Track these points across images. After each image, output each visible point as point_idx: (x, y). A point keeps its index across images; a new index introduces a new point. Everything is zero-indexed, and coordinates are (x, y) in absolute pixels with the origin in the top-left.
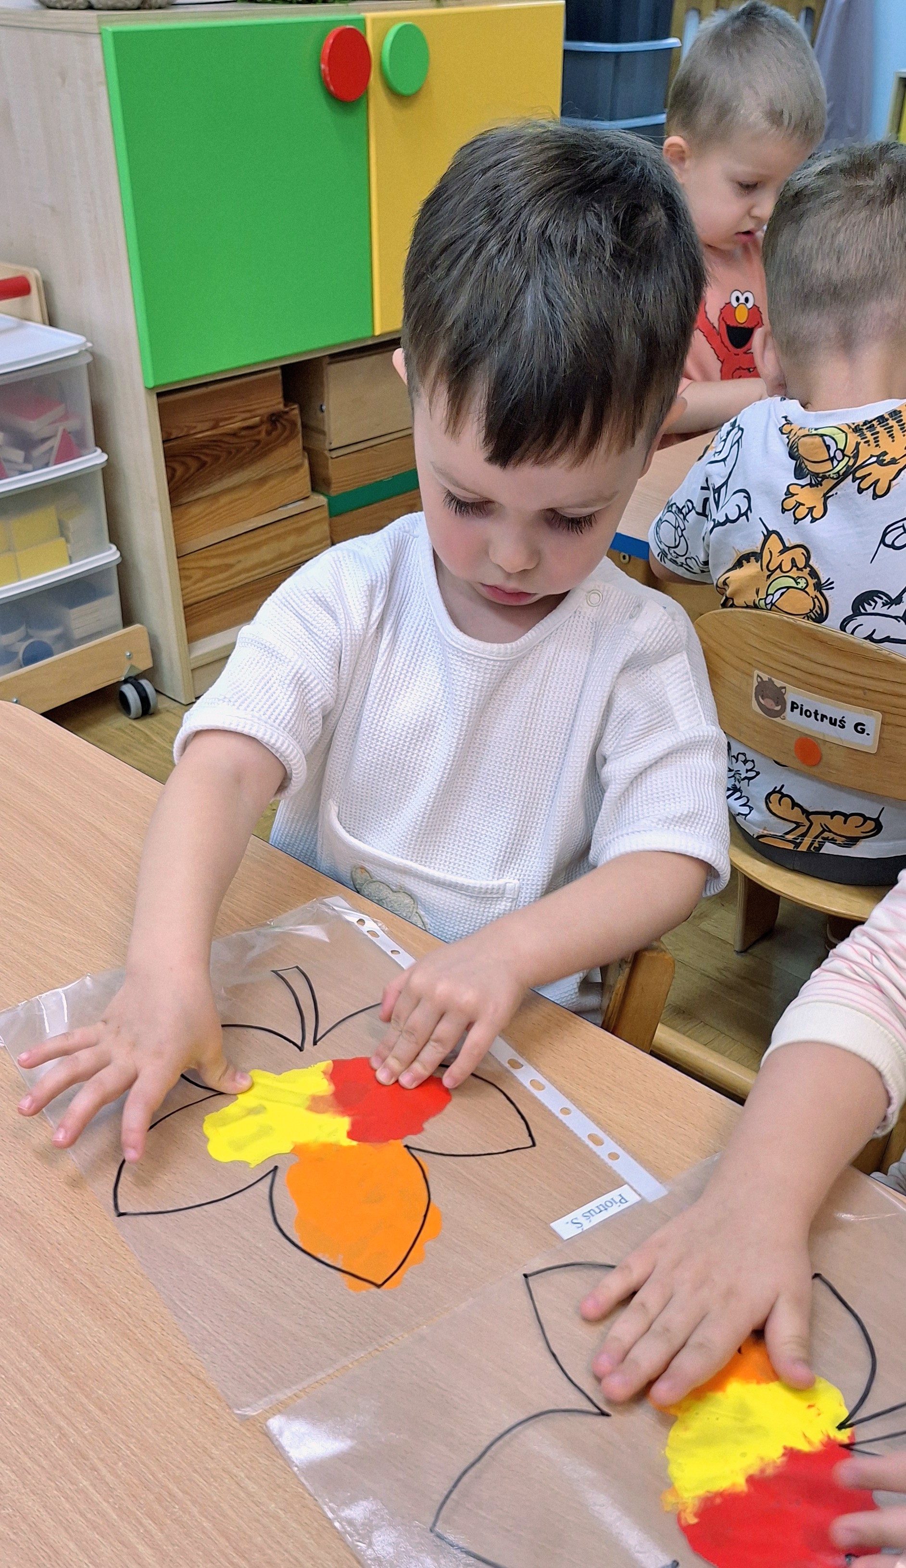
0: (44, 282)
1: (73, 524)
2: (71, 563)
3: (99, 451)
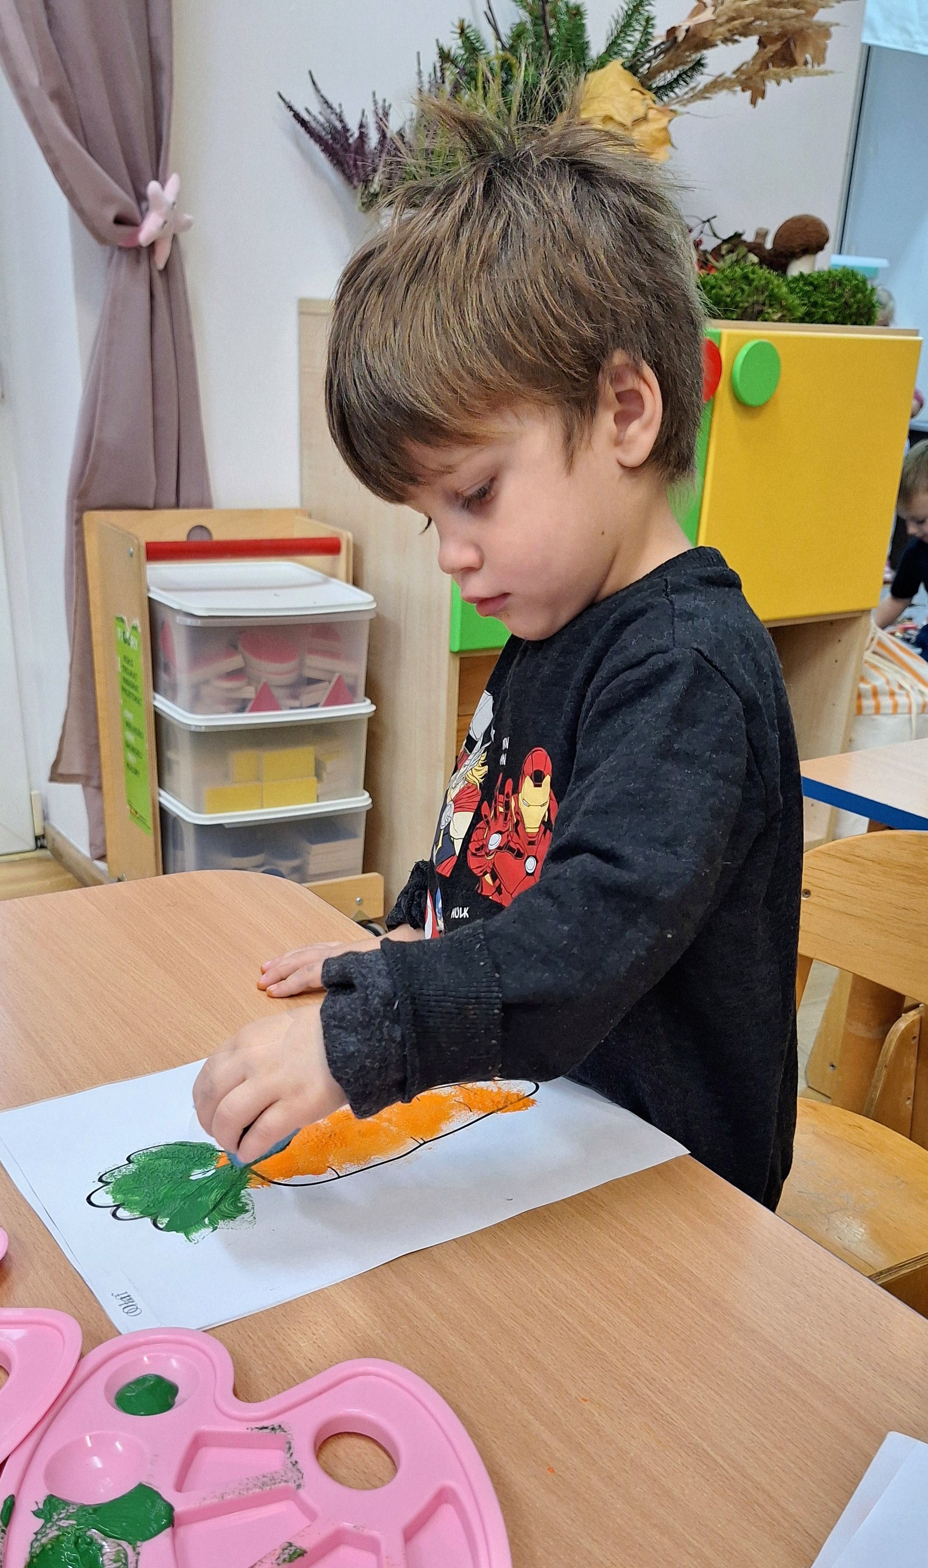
1: (331, 766)
2: (316, 801)
3: (368, 700)
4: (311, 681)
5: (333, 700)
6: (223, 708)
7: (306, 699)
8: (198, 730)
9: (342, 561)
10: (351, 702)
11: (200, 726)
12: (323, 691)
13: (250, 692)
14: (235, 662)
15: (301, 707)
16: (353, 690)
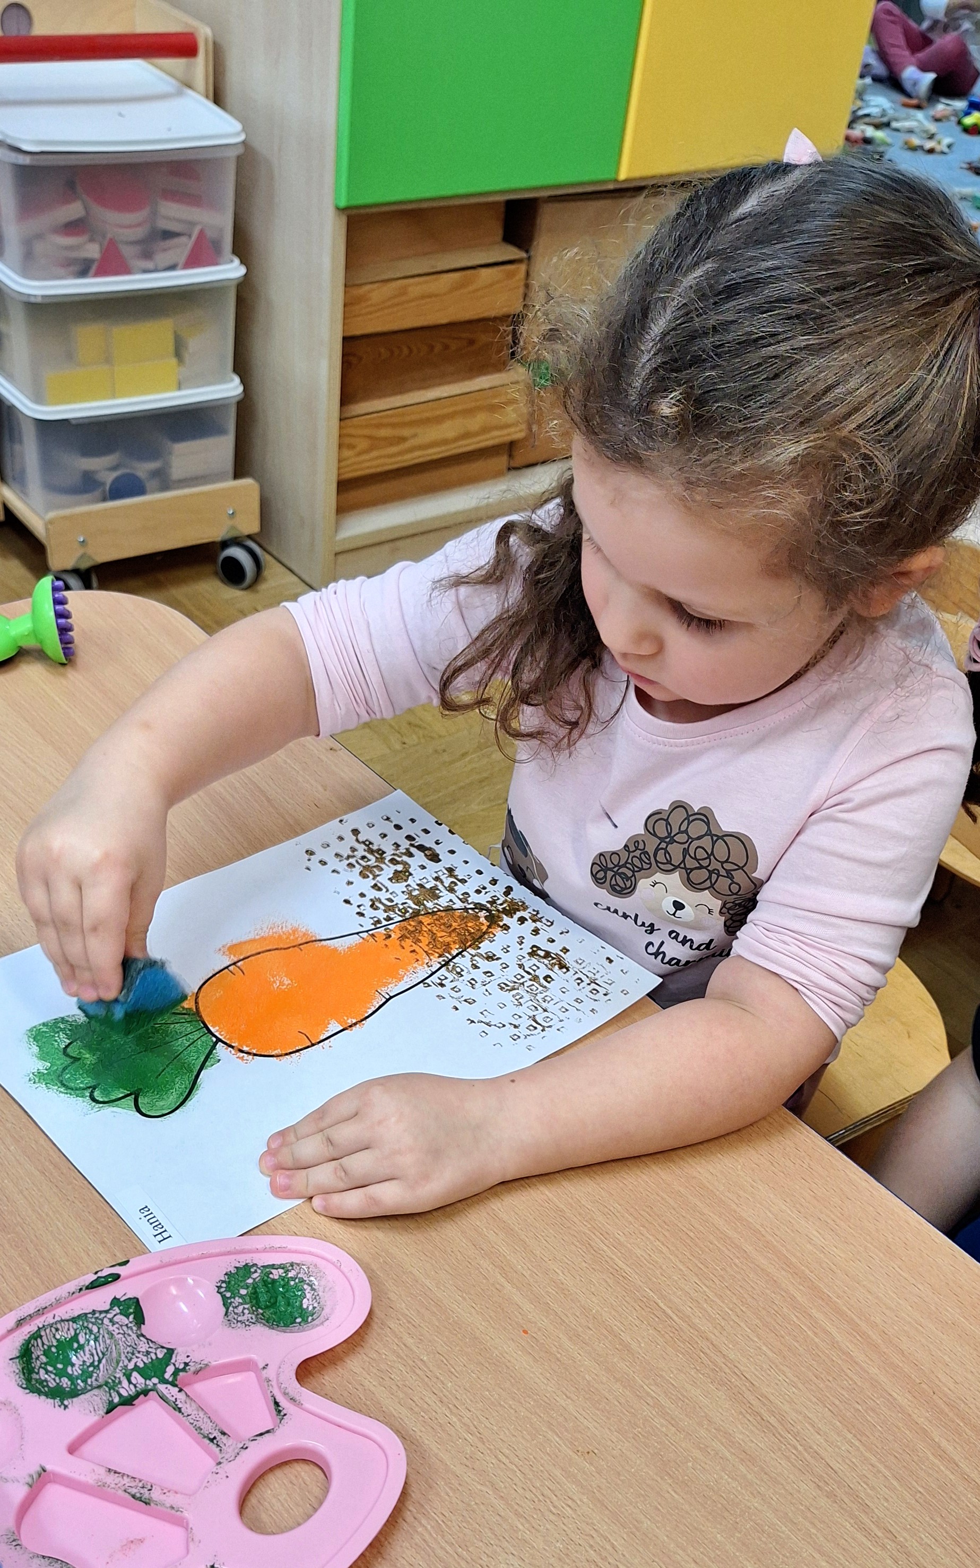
0: (215, 43)
1: (194, 344)
2: (179, 388)
3: (237, 261)
4: (168, 235)
5: (194, 261)
6: (62, 271)
7: (162, 258)
8: (33, 300)
9: (200, 66)
10: (215, 263)
11: (35, 296)
12: (182, 248)
13: (93, 251)
14: (74, 210)
15: (156, 270)
16: (216, 247)
